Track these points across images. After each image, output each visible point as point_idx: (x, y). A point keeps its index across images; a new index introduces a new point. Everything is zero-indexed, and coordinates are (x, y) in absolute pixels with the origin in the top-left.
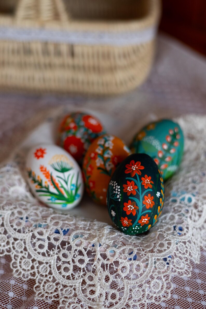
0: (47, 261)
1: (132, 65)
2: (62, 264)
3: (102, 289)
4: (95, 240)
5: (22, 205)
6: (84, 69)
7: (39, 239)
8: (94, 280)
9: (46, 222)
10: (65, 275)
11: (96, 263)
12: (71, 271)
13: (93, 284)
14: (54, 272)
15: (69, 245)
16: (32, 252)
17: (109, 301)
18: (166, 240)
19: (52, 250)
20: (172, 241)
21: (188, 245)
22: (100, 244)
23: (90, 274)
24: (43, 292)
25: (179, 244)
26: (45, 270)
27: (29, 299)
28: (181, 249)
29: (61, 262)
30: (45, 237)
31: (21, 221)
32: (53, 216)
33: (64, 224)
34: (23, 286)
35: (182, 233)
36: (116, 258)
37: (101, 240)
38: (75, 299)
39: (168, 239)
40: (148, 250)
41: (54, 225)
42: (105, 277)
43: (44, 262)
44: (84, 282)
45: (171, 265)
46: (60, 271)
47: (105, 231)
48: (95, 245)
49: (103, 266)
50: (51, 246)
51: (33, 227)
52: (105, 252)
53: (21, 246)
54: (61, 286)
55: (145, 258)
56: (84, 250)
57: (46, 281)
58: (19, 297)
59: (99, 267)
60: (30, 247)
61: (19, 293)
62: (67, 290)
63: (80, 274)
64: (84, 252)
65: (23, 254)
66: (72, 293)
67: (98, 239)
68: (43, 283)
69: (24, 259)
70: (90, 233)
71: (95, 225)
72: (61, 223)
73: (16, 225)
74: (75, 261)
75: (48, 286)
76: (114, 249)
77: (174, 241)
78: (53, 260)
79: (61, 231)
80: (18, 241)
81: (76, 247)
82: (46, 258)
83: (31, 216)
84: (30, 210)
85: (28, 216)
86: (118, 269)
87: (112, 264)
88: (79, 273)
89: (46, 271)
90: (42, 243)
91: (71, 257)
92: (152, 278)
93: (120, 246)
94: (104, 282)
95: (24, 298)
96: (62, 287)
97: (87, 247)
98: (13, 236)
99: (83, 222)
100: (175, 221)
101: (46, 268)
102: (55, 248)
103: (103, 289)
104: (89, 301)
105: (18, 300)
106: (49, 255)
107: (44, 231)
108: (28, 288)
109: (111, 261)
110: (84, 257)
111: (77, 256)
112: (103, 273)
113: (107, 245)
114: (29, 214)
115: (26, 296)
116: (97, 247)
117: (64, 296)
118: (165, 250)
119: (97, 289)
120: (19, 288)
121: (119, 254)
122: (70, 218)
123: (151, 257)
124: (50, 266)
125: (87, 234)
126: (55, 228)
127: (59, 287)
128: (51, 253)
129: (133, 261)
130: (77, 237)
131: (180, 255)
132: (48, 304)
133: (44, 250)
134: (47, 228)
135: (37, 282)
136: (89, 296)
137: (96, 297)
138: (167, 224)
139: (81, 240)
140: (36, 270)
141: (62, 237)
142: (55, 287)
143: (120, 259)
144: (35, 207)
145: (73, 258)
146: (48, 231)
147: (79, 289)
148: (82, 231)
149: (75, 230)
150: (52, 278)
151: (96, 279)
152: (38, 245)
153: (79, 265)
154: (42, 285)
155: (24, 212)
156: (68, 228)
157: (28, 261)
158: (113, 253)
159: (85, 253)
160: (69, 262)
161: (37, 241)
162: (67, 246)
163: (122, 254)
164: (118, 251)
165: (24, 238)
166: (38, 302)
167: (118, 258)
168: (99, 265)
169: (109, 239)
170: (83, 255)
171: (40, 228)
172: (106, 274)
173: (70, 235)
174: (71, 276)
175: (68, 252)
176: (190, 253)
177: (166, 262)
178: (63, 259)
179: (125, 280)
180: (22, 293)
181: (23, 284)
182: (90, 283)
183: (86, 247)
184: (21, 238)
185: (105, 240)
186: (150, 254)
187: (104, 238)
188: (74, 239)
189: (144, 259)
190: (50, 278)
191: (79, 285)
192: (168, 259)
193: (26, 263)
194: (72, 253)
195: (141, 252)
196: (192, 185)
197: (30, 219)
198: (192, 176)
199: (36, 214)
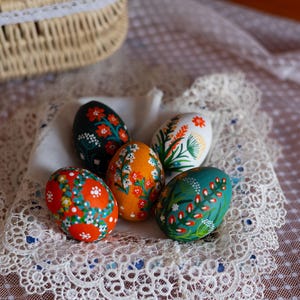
4: (173, 264)
7: (113, 282)
9: (112, 261)
15: (148, 278)
16: (109, 297)
18: (241, 241)
19: (129, 288)
20: (247, 240)
21: (262, 236)
25: (254, 240)
28: (258, 244)
29: (143, 296)
30: (118, 277)
31: (85, 268)
33: (133, 257)
35: (252, 226)
36: (200, 276)
37: (178, 261)
39: (243, 240)
40: (229, 257)
41: (122, 261)
45: (256, 266)
49: (189, 288)
50: (128, 285)
51: (101, 271)
52: (187, 274)
53: (96, 294)
55: (229, 267)
56: (166, 279)
59: (186, 289)
67: (175, 261)
70: (163, 257)
73: (82, 274)
74: (158, 291)
76: (195, 267)
77: (249, 239)
79: (133, 266)
80: (90, 291)
81: (156, 277)
82: (126, 298)
86: (206, 286)
87: (198, 284)
90: (117, 285)
91: (153, 288)
92: (242, 284)
93: (200, 262)
98: (84, 287)
102: (132, 286)
106: (128, 294)
107: (115, 271)
109: (197, 281)
110: (166, 285)
111: (159, 286)
112: (191, 294)
113: (187, 265)
123: (235, 265)
125: (161, 259)
126: (126, 264)
128: (130, 291)
129: (218, 274)
130: (153, 267)
131: (259, 251)
134: (117, 267)
138: (234, 220)
139: (158, 269)
141: (137, 272)
143: (204, 277)
145: (156, 289)
146: (120, 270)
148: (155, 258)
149: (147, 260)
152: (114, 287)
153: (163, 294)
156: (139, 260)
158: (196, 272)
159: (167, 281)
160: (152, 294)
161: (111, 284)
162: (145, 279)
163: (205, 270)
164: (200, 269)
165: (96, 285)
167: (202, 275)
171: (109, 270)
172: (195, 294)
173: (144, 267)
175: (149, 285)
176: (267, 243)
177: (251, 264)
178: (145, 293)
179: (215, 294)
184: (93, 286)
185: (182, 260)
186: (232, 261)
187: (180, 258)
188: (151, 269)
189: (229, 269)
192: (251, 260)
194: (153, 284)
195: (223, 262)
196: (238, 167)
197: (93, 263)
198: (234, 156)
199: (96, 254)
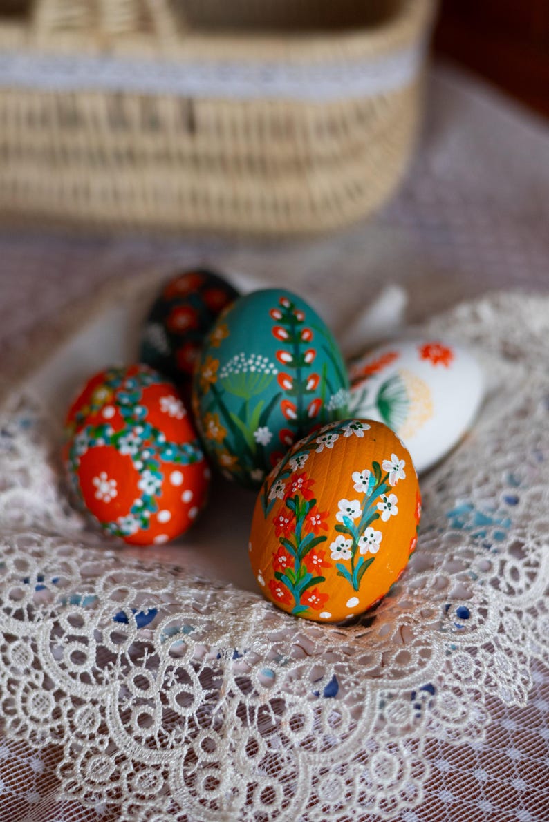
0: (95, 698)
1: (355, 153)
2: (133, 707)
3: (238, 775)
4: (224, 641)
5: (30, 542)
6: (222, 164)
7: (72, 638)
8: (218, 749)
9: (92, 590)
10: (143, 735)
11: (224, 704)
12: (158, 726)
13: (216, 760)
14: (113, 727)
15: (153, 654)
16: (55, 673)
17: (255, 810)
18: (419, 643)
19: (106, 667)
20: (435, 647)
21: (483, 656)
22: (236, 652)
23: (207, 734)
24: (81, 782)
25: (454, 656)
26: (90, 721)
27: (44, 799)
28: (460, 668)
29: (131, 699)
30: (88, 631)
31: (24, 587)
32: (112, 572)
33: (140, 597)
34: (30, 763)
35: (467, 624)
36: (277, 691)
37: (239, 640)
38: (163, 801)
39: (424, 642)
40: (365, 670)
41: (113, 598)
42: (246, 743)
43: (88, 699)
44: (191, 757)
45: (427, 712)
46: (128, 725)
47: (251, 617)
48: (221, 653)
49: (241, 711)
50: (105, 657)
51: (54, 604)
52: (248, 675)
53: (26, 657)
54: (129, 766)
55: (356, 691)
56: (193, 670)
57: (91, 750)
58: (19, 794)
59: (232, 714)
60: (49, 658)
61: (19, 783)
62: (145, 776)
63: (181, 732)
64: (192, 673)
65: (32, 678)
66: (158, 786)
67: (231, 636)
68: (82, 755)
69: (35, 689)
70: (210, 619)
71: (226, 597)
72: (133, 592)
73: (11, 598)
74: (169, 697)
75: (94, 764)
76: (273, 666)
77: (442, 647)
78: (110, 695)
79: (132, 616)
80: (16, 643)
81: (172, 659)
82: (93, 690)
83: (53, 571)
84: (50, 556)
85: (44, 573)
86: (283, 720)
87: (265, 708)
88: (178, 732)
89: (93, 722)
90: (80, 649)
91: (159, 686)
93: (290, 659)
94: (243, 758)
95: (32, 797)
96: (131, 769)
97: (202, 661)
98: (4, 628)
99: (194, 591)
100: (450, 592)
101: (93, 714)
102: (114, 663)
103: (241, 775)
104: (201, 807)
105: (15, 803)
106: (100, 681)
107: (86, 615)
108: (45, 770)
109: (264, 699)
110: (191, 687)
111: (173, 684)
112: (242, 732)
113: (256, 653)
114: (47, 567)
115: (37, 791)
116: (227, 659)
117: (134, 793)
118: (412, 671)
119: (226, 774)
120: (21, 768)
121: (286, 680)
122: (161, 578)
123: (372, 690)
124: (103, 710)
125: (202, 623)
126: (116, 607)
127: (123, 767)
128: (106, 674)
129: (322, 701)
130: (173, 632)
131: (456, 683)
132: (95, 815)
133: (87, 667)
134: (95, 608)
135: (67, 752)
136: (204, 794)
137: (221, 798)
138: (428, 598)
139: (184, 641)
140: (65, 720)
141: (134, 632)
142: (114, 768)
143: (287, 695)
144: (65, 547)
145: (163, 691)
146: (97, 617)
147: (178, 774)
148: (189, 616)
149: (170, 612)
150: (107, 744)
151: (223, 748)
152: (71, 653)
153: (178, 708)
154: (79, 762)
155: (32, 561)
156: (151, 608)
157: (44, 697)
158: (271, 678)
159: (195, 676)
160: (152, 699)
161: (67, 643)
162: (146, 657)
163: (295, 681)
164: (283, 673)
165: (33, 635)
166: (68, 807)
167: (283, 689)
168: (233, 710)
169: (261, 640)
170: (191, 684)
171: (74, 607)
172: (251, 735)
173: (155, 627)
174: (157, 739)
175: (150, 673)
176: (489, 677)
177: (414, 702)
178: (137, 693)
179: (300, 751)
180: (29, 781)
181: (31, 758)
182: (206, 759)
183: (196, 659)
184: (25, 635)
185: (249, 640)
186: (369, 681)
187: (248, 634)
188: (167, 637)
189: (352, 695)
190: (102, 742)
191: (177, 763)
192: (420, 695)
193: (40, 702)
194: (161, 676)
195: (344, 676)
196: (509, 492)
197: (47, 582)
198: (510, 466)
199: (67, 568)
